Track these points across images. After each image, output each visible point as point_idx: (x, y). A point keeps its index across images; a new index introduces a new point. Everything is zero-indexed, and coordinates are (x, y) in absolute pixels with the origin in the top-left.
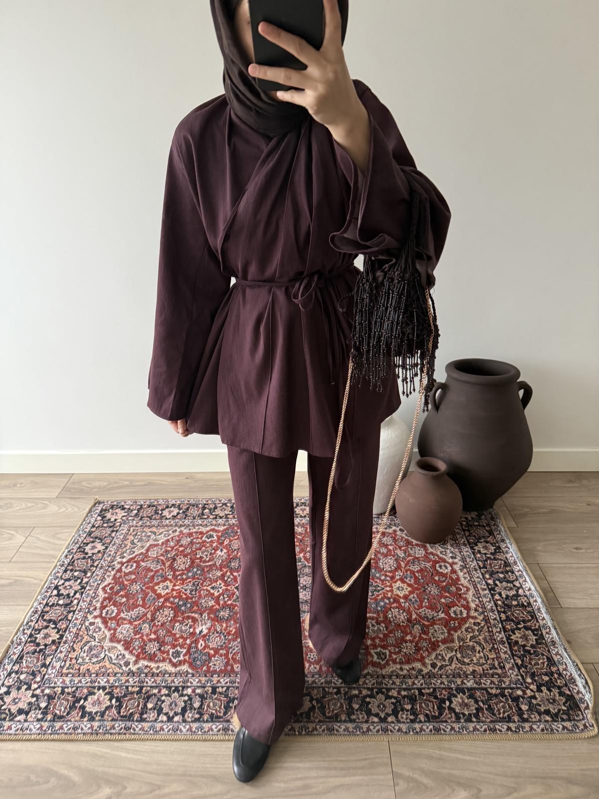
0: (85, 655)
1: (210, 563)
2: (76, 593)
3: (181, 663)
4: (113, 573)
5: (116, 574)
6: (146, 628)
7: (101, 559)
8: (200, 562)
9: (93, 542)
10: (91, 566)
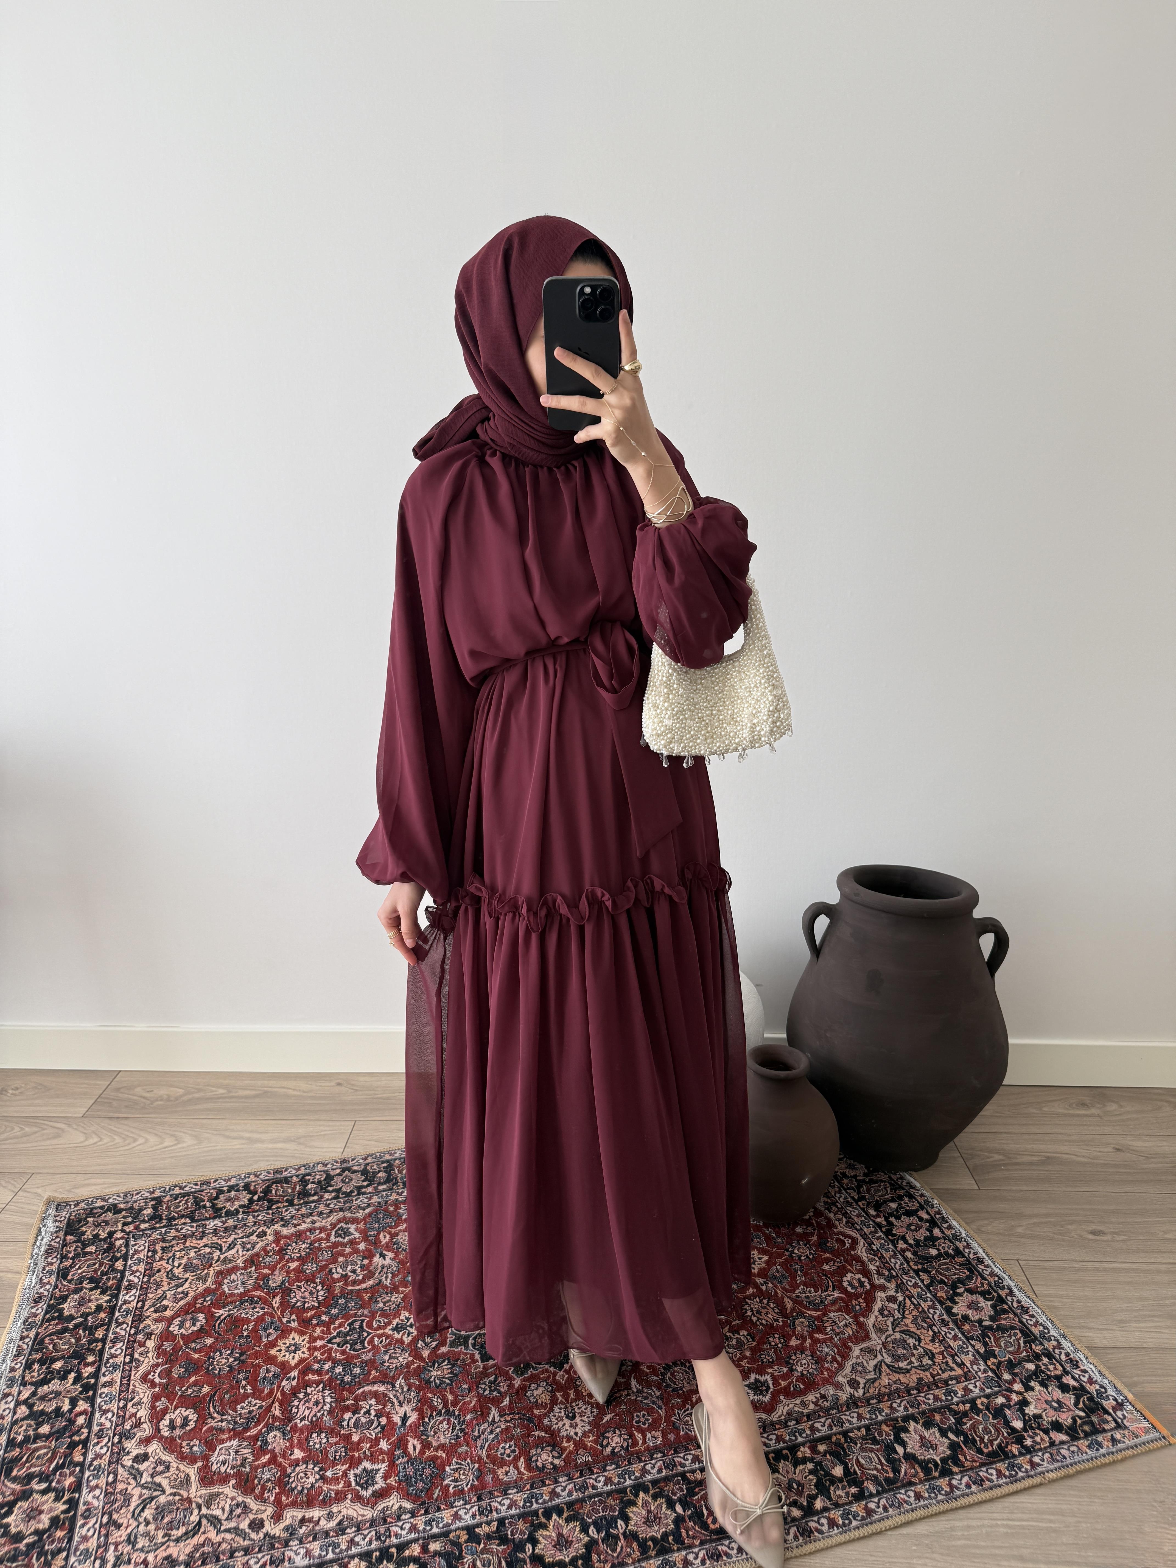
0: (152, 1527)
1: (371, 1282)
2: (74, 1402)
3: (381, 1494)
4: (150, 1344)
5: (162, 1345)
6: (276, 1440)
7: (109, 1324)
8: (346, 1284)
9: (76, 1291)
10: (90, 1342)
